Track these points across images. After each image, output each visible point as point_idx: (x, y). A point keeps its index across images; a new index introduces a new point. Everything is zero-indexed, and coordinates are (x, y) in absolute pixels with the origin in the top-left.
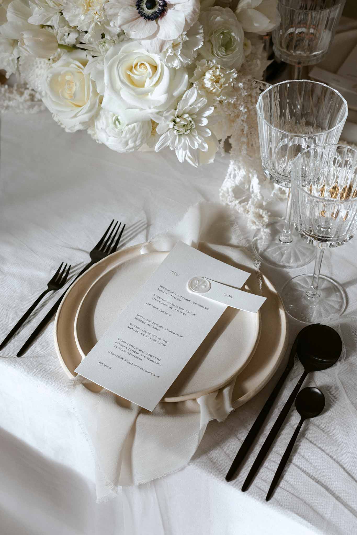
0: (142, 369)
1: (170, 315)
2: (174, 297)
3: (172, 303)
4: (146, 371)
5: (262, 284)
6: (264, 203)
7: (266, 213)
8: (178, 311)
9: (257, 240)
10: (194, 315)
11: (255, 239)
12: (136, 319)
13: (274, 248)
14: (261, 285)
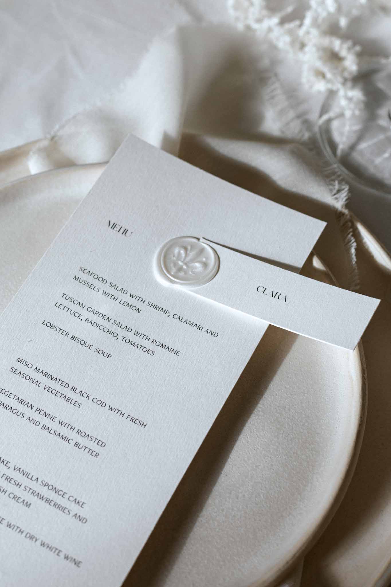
0: (32, 538)
1: (109, 356)
2: (118, 300)
3: (113, 318)
4: (43, 544)
5: (356, 249)
6: (343, 22)
7: (349, 49)
8: (132, 343)
9: (329, 121)
10: (176, 353)
11: (325, 117)
12: (14, 371)
13: (375, 140)
14: (353, 251)
